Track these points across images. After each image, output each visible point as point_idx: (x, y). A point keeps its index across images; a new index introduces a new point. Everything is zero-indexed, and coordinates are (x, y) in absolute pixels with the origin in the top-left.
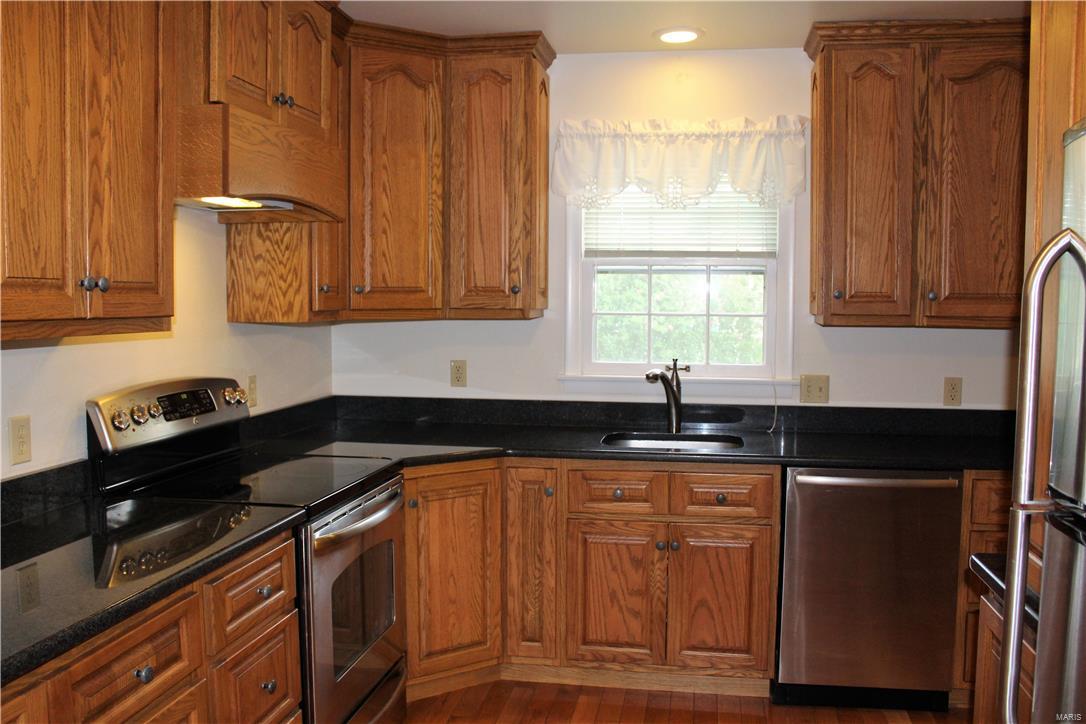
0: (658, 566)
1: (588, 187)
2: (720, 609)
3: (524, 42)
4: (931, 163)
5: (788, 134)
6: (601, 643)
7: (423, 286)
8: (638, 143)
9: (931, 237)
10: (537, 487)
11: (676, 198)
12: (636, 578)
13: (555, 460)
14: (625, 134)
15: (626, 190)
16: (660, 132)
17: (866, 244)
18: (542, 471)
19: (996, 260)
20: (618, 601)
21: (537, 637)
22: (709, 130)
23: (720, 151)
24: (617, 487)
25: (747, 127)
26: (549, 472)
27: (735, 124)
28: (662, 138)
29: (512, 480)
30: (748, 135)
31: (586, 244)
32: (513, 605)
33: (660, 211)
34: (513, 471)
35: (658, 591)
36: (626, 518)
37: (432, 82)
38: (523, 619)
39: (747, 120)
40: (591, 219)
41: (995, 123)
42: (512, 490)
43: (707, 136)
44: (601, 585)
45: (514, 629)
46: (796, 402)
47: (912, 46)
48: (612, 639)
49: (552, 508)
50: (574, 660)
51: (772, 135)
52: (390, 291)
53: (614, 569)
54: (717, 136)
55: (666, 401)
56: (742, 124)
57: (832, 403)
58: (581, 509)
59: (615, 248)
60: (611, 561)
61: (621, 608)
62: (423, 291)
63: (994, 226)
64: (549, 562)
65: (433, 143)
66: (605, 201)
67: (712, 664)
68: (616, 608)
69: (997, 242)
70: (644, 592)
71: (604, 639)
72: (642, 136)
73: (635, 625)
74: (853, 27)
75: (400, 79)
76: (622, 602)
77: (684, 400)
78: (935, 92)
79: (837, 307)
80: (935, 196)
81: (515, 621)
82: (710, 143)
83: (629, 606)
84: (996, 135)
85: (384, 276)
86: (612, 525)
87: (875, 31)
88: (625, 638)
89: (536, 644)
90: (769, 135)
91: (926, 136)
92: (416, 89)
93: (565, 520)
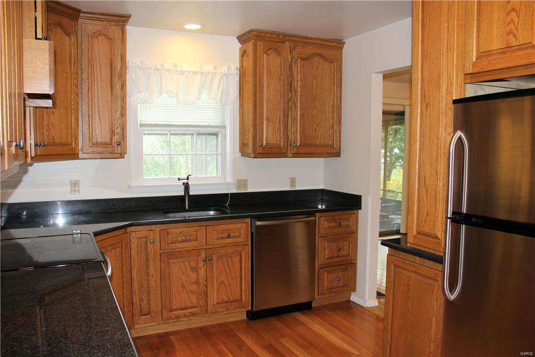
0: (202, 269)
1: (143, 94)
2: (229, 284)
3: (122, 19)
4: (293, 92)
5: (232, 74)
6: (178, 310)
7: (70, 142)
8: (167, 73)
9: (294, 122)
10: (145, 240)
11: (184, 100)
12: (193, 276)
13: (153, 226)
14: (161, 69)
15: (162, 95)
16: (177, 69)
17: (271, 123)
18: (148, 232)
19: (316, 131)
20: (186, 288)
21: (148, 313)
22: (199, 70)
23: (203, 80)
24: (182, 235)
25: (215, 70)
26: (151, 232)
27: (209, 68)
28: (178, 72)
29: (133, 238)
30: (216, 73)
31: (141, 121)
32: (136, 299)
33: (177, 106)
34: (133, 233)
35: (203, 281)
36: (187, 249)
37: (73, 34)
38: (140, 305)
39: (215, 67)
40: (143, 108)
41: (315, 77)
42: (133, 243)
43: (197, 72)
44: (178, 282)
45: (136, 311)
46: (235, 191)
47: (286, 43)
48: (183, 306)
49: (153, 249)
50: (166, 320)
51: (225, 74)
52: (56, 145)
53: (183, 274)
54: (202, 73)
55: (183, 194)
56: (213, 69)
57: (249, 190)
58: (167, 248)
59: (154, 123)
60: (182, 270)
61: (187, 291)
62: (70, 145)
63: (315, 117)
64: (153, 276)
65: (74, 67)
66: (151, 100)
67: (227, 309)
68: (185, 292)
69: (316, 124)
70: (197, 282)
71: (180, 307)
72: (168, 70)
73: (194, 298)
74: (266, 33)
75: (59, 29)
76: (187, 289)
77: (191, 193)
78: (295, 63)
79: (259, 150)
80: (295, 104)
81: (137, 307)
82: (199, 76)
83: (191, 290)
84: (315, 82)
85: (53, 136)
86: (182, 253)
87: (274, 35)
88: (189, 305)
89: (148, 316)
90: (224, 74)
91: (291, 80)
92: (66, 36)
93: (158, 254)
